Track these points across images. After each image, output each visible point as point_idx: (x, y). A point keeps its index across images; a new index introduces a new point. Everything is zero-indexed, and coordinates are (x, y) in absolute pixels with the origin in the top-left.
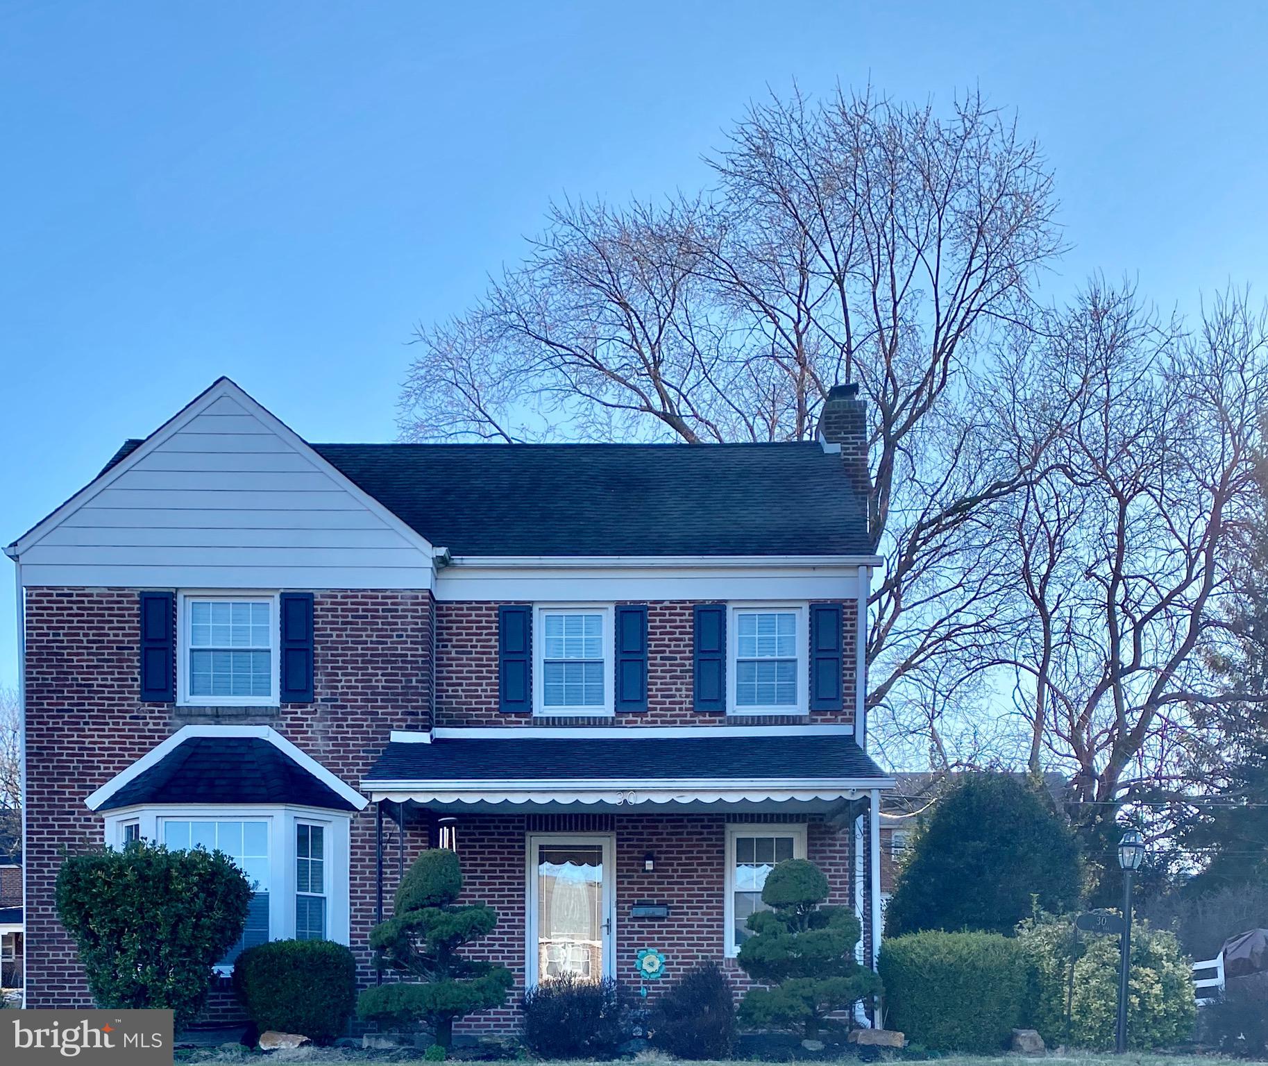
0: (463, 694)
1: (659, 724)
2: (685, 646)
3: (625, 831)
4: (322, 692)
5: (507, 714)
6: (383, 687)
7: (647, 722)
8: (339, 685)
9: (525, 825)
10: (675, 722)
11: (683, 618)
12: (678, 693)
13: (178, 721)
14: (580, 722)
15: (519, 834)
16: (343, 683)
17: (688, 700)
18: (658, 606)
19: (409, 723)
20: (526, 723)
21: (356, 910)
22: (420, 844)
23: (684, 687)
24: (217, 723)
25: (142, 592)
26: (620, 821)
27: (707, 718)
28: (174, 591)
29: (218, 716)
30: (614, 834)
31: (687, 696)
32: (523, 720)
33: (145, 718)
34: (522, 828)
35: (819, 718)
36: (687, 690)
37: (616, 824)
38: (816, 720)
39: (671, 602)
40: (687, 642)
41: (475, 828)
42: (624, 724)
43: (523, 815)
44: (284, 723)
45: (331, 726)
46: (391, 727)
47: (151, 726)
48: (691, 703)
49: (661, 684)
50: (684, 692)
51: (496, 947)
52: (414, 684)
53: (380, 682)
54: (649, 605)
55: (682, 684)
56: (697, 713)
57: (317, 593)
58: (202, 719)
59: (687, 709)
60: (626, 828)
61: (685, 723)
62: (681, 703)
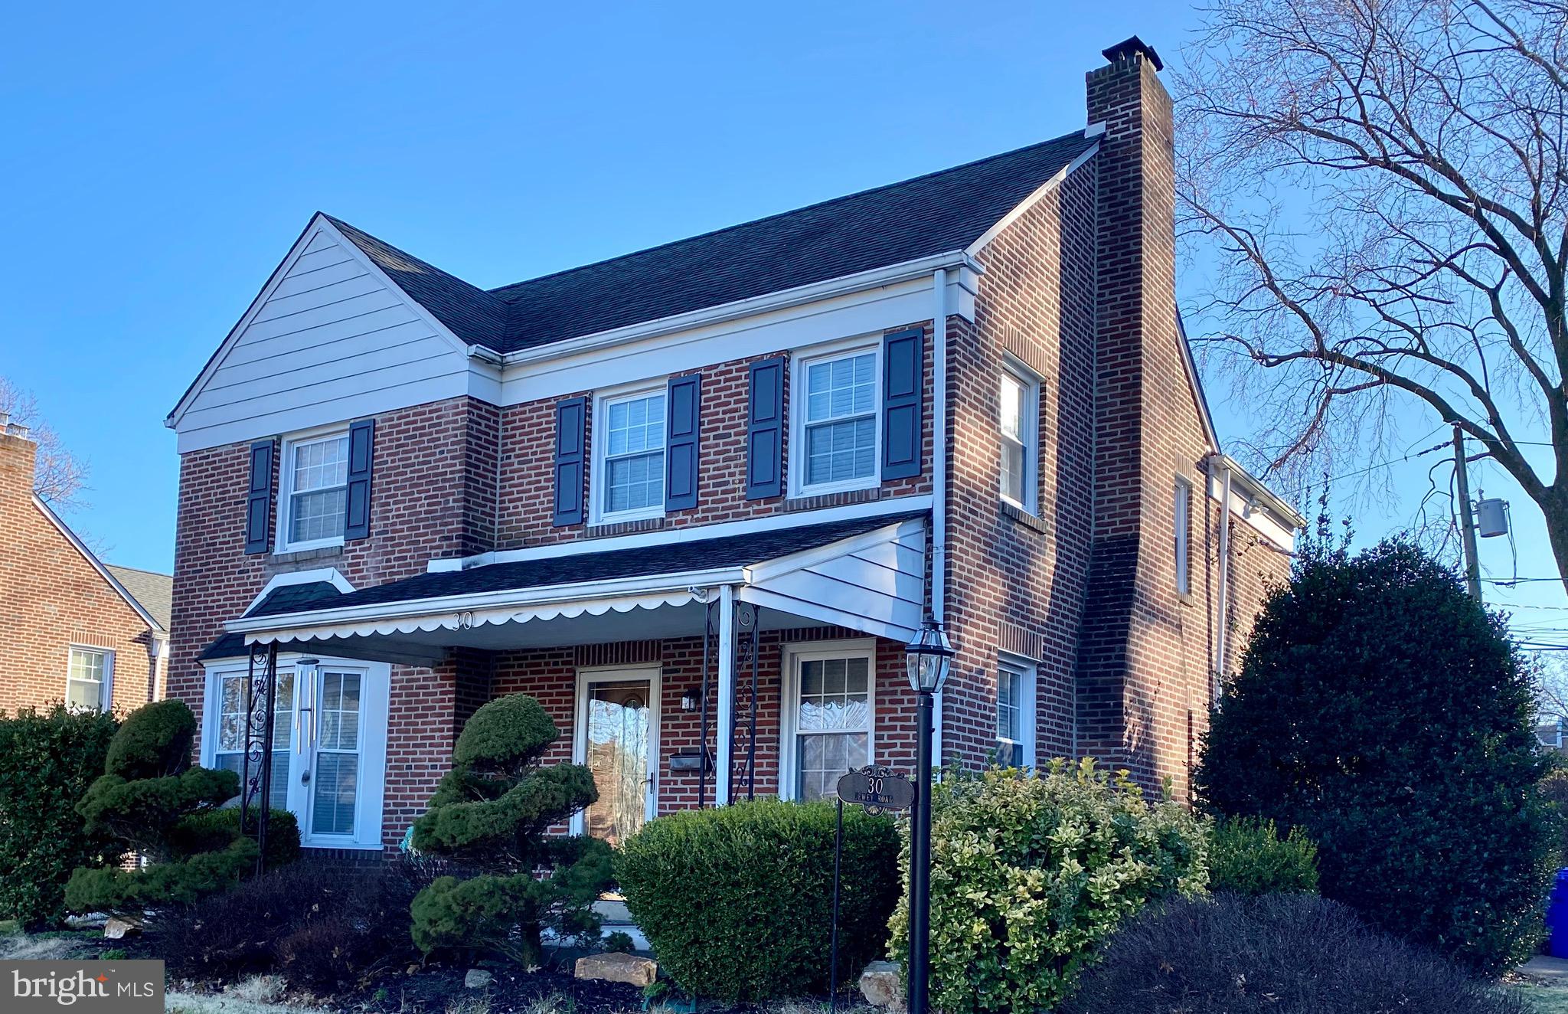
0: (522, 510)
1: (710, 522)
2: (740, 417)
3: (671, 660)
4: (377, 525)
5: (561, 527)
6: (426, 512)
7: (698, 520)
8: (390, 515)
9: (573, 659)
10: (727, 516)
11: (739, 382)
12: (731, 479)
13: (269, 571)
14: (629, 529)
15: (568, 671)
16: (394, 513)
17: (741, 486)
18: (713, 372)
19: (445, 549)
20: (579, 536)
21: (392, 768)
23: (737, 470)
24: (298, 570)
25: (253, 444)
26: (666, 648)
27: (763, 506)
28: (275, 438)
29: (297, 562)
30: (660, 664)
31: (741, 482)
32: (576, 533)
33: (248, 571)
34: (570, 663)
35: (892, 489)
36: (741, 473)
37: (663, 652)
38: (888, 494)
39: (726, 364)
40: (743, 412)
41: (528, 666)
42: (674, 526)
43: (571, 648)
44: (346, 563)
45: (382, 561)
46: (429, 556)
47: (252, 580)
48: (744, 489)
49: (714, 470)
50: (738, 477)
52: (451, 504)
53: (422, 506)
54: (703, 373)
55: (736, 466)
56: (751, 501)
57: (378, 419)
58: (286, 566)
59: (740, 498)
60: (673, 656)
61: (738, 516)
62: (734, 491)
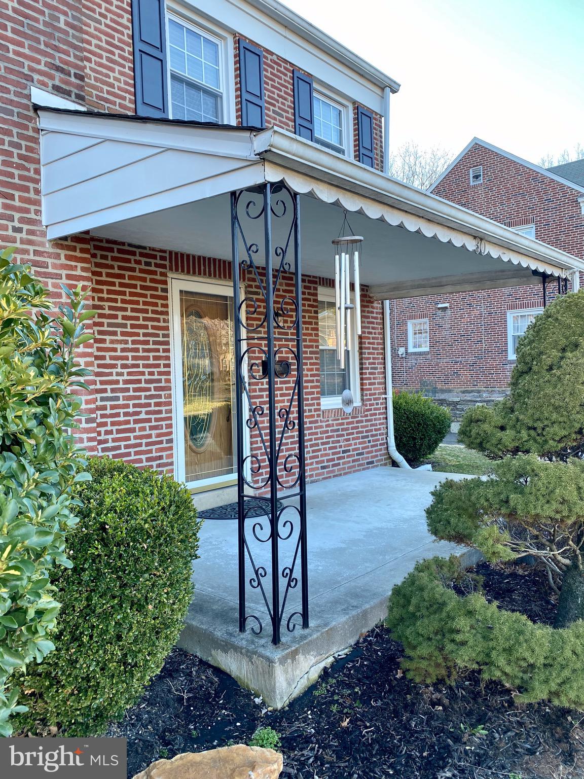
2: (288, 107)
9: (167, 263)
19: (57, 83)
22: (79, 272)
34: (164, 267)
37: (247, 276)
40: (290, 103)
46: (29, 79)
51: (143, 416)
